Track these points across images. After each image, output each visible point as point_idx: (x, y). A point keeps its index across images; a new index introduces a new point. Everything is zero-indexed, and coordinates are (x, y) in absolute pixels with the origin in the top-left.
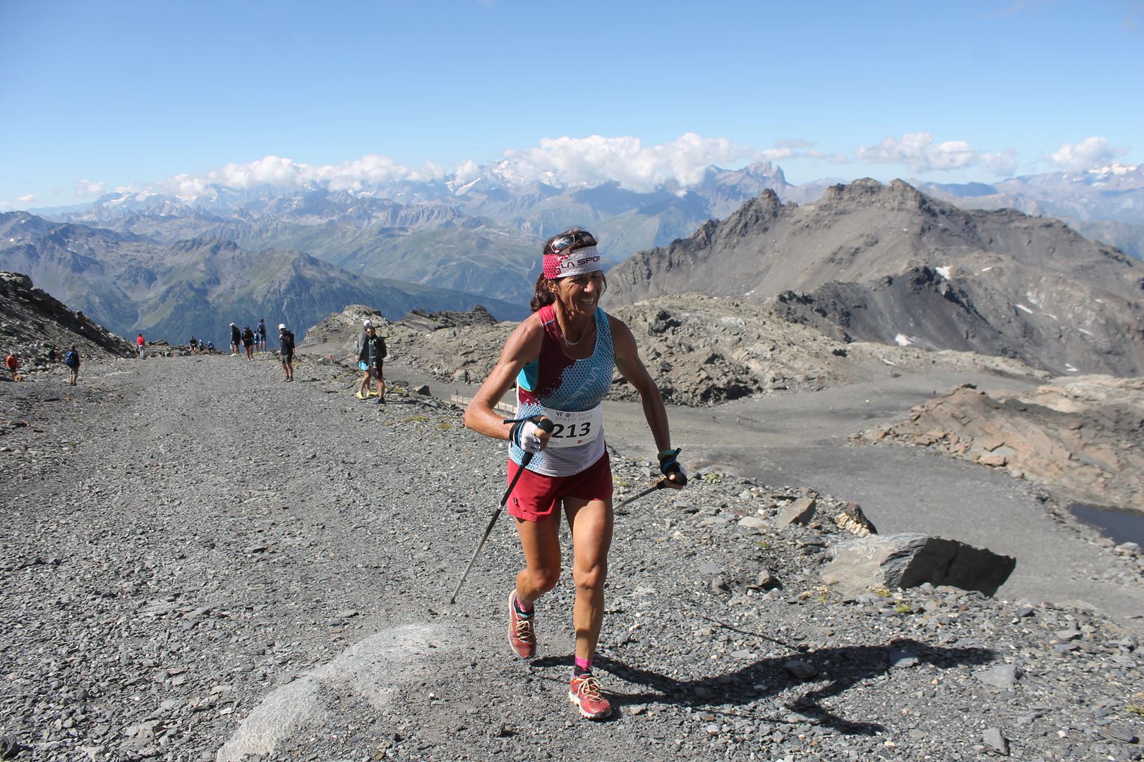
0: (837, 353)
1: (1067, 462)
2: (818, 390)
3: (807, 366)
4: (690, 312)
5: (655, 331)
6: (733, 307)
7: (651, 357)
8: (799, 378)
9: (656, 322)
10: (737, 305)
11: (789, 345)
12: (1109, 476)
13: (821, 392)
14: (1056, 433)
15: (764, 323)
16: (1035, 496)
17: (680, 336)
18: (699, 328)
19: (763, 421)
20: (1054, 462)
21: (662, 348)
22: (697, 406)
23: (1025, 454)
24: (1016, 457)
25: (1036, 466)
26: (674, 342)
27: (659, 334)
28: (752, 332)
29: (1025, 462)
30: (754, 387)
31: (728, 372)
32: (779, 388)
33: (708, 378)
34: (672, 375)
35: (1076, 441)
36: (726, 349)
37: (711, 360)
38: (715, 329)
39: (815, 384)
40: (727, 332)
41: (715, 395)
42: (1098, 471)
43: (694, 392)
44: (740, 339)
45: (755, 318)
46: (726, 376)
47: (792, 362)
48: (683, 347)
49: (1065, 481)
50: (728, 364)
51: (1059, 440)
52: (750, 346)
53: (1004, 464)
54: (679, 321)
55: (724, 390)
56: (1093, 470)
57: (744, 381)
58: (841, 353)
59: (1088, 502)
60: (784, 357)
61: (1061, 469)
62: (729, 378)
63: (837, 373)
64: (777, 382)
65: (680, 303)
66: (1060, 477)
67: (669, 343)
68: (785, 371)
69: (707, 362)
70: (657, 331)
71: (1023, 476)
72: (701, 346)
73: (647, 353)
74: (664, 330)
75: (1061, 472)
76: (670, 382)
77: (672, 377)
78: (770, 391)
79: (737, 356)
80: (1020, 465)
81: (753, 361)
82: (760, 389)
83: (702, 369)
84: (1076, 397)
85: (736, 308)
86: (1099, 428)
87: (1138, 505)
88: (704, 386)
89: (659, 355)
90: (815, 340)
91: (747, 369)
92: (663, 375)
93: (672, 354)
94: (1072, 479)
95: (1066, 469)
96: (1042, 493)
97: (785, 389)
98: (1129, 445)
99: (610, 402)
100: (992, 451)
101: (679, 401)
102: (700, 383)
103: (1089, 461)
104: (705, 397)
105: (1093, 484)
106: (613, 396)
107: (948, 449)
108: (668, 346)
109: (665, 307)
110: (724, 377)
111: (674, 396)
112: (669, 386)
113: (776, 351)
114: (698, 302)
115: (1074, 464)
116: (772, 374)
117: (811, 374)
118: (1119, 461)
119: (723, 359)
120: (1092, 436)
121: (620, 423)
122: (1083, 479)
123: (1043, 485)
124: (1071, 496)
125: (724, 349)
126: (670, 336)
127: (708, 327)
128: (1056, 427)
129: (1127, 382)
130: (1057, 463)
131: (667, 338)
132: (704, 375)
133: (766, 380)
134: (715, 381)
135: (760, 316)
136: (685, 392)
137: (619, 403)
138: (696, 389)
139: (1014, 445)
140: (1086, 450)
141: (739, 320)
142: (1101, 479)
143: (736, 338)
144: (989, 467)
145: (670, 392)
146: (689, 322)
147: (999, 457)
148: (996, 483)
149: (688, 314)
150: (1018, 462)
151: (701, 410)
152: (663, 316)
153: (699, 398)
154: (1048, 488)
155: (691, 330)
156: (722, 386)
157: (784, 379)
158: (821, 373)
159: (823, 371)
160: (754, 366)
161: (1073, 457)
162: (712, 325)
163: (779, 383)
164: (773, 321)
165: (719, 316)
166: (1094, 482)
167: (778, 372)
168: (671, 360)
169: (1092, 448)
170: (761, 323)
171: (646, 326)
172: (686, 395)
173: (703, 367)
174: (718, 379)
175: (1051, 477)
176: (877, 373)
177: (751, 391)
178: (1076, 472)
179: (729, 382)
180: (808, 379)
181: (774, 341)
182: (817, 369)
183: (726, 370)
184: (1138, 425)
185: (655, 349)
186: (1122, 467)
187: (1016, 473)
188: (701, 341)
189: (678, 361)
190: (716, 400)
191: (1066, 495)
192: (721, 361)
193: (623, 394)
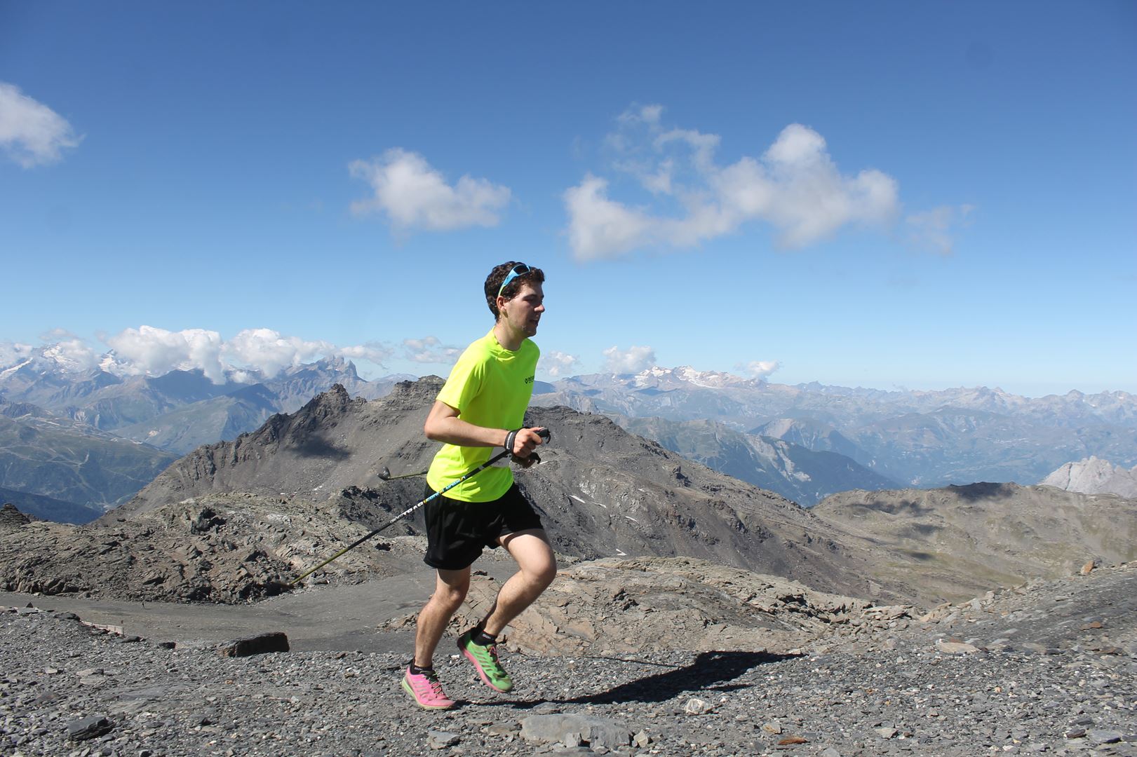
0: (379, 547)
1: (555, 635)
2: (358, 583)
3: (348, 560)
4: (235, 510)
5: (197, 530)
6: (280, 504)
7: (191, 556)
8: (340, 572)
9: (200, 519)
10: (285, 503)
11: (333, 540)
12: (586, 644)
13: (361, 585)
15: (311, 519)
17: (224, 535)
18: (243, 526)
19: (300, 616)
20: (544, 636)
21: (203, 547)
22: (236, 603)
23: (521, 631)
24: (513, 634)
25: (529, 641)
26: (216, 540)
27: (202, 533)
28: (297, 529)
29: (521, 639)
30: (296, 583)
31: (270, 568)
32: (319, 583)
33: (248, 575)
34: (211, 574)
35: (563, 617)
36: (270, 546)
37: (252, 558)
38: (260, 526)
39: (355, 578)
40: (272, 529)
41: (255, 592)
42: (579, 641)
43: (234, 590)
44: (285, 536)
45: (301, 515)
46: (267, 572)
48: (226, 545)
49: (553, 652)
50: (270, 560)
51: (549, 616)
52: (294, 542)
53: (505, 641)
54: (225, 519)
55: (264, 586)
56: (575, 641)
57: (285, 577)
58: (385, 547)
60: (327, 553)
61: (550, 642)
62: (269, 574)
63: (377, 566)
64: (318, 577)
65: (226, 501)
66: (549, 649)
67: (211, 541)
68: (326, 566)
69: (248, 560)
70: (200, 529)
71: (519, 651)
72: (245, 544)
73: (187, 552)
74: (208, 529)
75: (550, 645)
76: (209, 581)
77: (212, 576)
78: (310, 586)
79: (281, 552)
80: (516, 641)
81: (296, 557)
82: (302, 585)
83: (243, 566)
84: (582, 578)
85: (283, 505)
86: (582, 604)
88: (243, 584)
89: (199, 553)
90: (359, 535)
91: (289, 567)
92: (201, 574)
93: (213, 552)
94: (558, 650)
95: (554, 642)
97: (327, 583)
98: (604, 617)
99: (144, 603)
101: (217, 600)
102: (239, 581)
103: (572, 633)
104: (245, 594)
105: (575, 653)
106: (147, 597)
107: (458, 631)
108: (210, 545)
109: (210, 505)
110: (264, 574)
111: (212, 595)
112: (207, 584)
113: (320, 547)
114: (245, 500)
115: (560, 637)
117: (351, 568)
118: (595, 631)
119: (266, 556)
120: (576, 611)
122: (567, 649)
125: (268, 546)
126: (214, 535)
127: (253, 524)
129: (623, 563)
132: (244, 572)
134: (255, 578)
135: (306, 513)
136: (224, 590)
137: (153, 605)
138: (236, 587)
140: (570, 623)
141: (285, 517)
142: (581, 648)
143: (281, 535)
145: (209, 590)
146: (234, 520)
149: (233, 512)
150: (515, 638)
151: (239, 608)
152: (208, 513)
153: (238, 595)
155: (235, 527)
156: (262, 583)
157: (325, 574)
158: (362, 567)
159: (363, 565)
160: (297, 562)
161: (560, 631)
162: (257, 523)
163: (320, 578)
164: (320, 518)
165: (265, 514)
166: (576, 651)
168: (211, 559)
169: (575, 622)
170: (308, 519)
171: (189, 524)
172: (224, 593)
173: (244, 564)
174: (258, 576)
175: (542, 650)
176: (418, 565)
178: (562, 643)
179: (269, 579)
180: (348, 573)
181: (318, 537)
182: (358, 563)
183: (268, 567)
184: (612, 599)
185: (196, 548)
186: (598, 636)
187: (513, 649)
188: (246, 538)
189: (219, 559)
190: (256, 597)
192: (263, 558)
193: (157, 594)
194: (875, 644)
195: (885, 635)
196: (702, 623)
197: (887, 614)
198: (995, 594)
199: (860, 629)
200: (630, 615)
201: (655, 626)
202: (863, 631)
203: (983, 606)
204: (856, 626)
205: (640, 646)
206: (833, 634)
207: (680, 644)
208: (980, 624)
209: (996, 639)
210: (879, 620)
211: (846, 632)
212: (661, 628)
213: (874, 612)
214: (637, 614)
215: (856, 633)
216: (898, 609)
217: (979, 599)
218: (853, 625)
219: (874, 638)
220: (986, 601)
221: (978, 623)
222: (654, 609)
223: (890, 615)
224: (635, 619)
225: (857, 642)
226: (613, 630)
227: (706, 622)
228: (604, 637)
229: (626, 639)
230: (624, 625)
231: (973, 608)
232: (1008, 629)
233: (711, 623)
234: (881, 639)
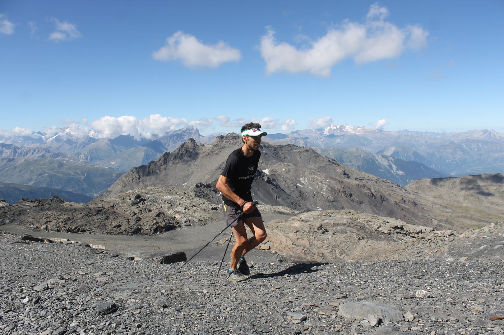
0: (213, 209)
1: (292, 246)
2: (204, 225)
3: (200, 215)
4: (150, 195)
5: (134, 204)
6: (169, 192)
7: (132, 215)
8: (196, 220)
9: (135, 199)
10: (171, 191)
11: (192, 207)
12: (305, 249)
13: (205, 225)
14: (288, 235)
15: (182, 198)
16: (278, 260)
17: (145, 205)
18: (154, 201)
19: (180, 239)
21: (137, 211)
22: (152, 235)
23: (277, 244)
24: (273, 245)
25: (281, 248)
26: (142, 208)
27: (136, 205)
28: (177, 202)
29: (277, 247)
30: (177, 225)
31: (166, 220)
32: (187, 225)
33: (157, 223)
34: (141, 222)
35: (295, 237)
36: (166, 210)
37: (158, 215)
39: (203, 222)
40: (166, 203)
41: (160, 230)
42: (302, 248)
43: (151, 229)
44: (172, 205)
45: (178, 196)
46: (165, 221)
47: (193, 214)
48: (146, 210)
49: (291, 253)
50: (166, 216)
51: (289, 237)
52: (176, 208)
53: (270, 249)
54: (145, 199)
55: (164, 227)
56: (301, 248)
57: (173, 223)
58: (215, 209)
59: (299, 260)
60: (190, 212)
61: (290, 249)
62: (166, 222)
63: (212, 217)
64: (187, 223)
65: (146, 191)
66: (289, 252)
67: (140, 208)
68: (190, 218)
69: (156, 216)
70: (135, 204)
71: (276, 253)
72: (155, 209)
73: (130, 213)
74: (138, 203)
75: (290, 250)
76: (140, 226)
78: (184, 227)
79: (170, 212)
80: (275, 248)
81: (177, 214)
82: (180, 226)
83: (154, 219)
84: (303, 220)
85: (170, 192)
86: (303, 232)
87: (316, 259)
88: (155, 226)
89: (135, 214)
90: (204, 204)
91: (174, 218)
92: (137, 223)
93: (141, 213)
94: (293, 252)
95: (291, 249)
96: (282, 258)
97: (191, 225)
98: (313, 237)
99: (113, 236)
100: (265, 244)
101: (144, 233)
102: (153, 225)
103: (299, 245)
104: (156, 231)
105: (301, 253)
106: (114, 233)
108: (140, 210)
109: (139, 193)
110: (163, 222)
111: (142, 232)
112: (140, 227)
113: (187, 210)
114: (154, 190)
115: (294, 246)
116: (185, 219)
117: (201, 218)
118: (310, 243)
119: (164, 214)
120: (301, 235)
121: (116, 245)
122: (297, 252)
123: (283, 255)
124: (293, 259)
125: (165, 210)
126: (141, 206)
127: (158, 201)
128: (288, 233)
129: (321, 213)
130: (288, 246)
131: (139, 206)
132: (155, 221)
133: (182, 222)
134: (160, 224)
135: (180, 195)
136: (147, 229)
137: (117, 236)
139: (273, 241)
140: (298, 240)
141: (171, 197)
142: (304, 251)
143: (170, 205)
144: (264, 250)
145: (140, 230)
146: (149, 199)
147: (267, 246)
148: (264, 256)
149: (149, 196)
150: (274, 247)
151: (154, 237)
152: (138, 197)
153: (153, 231)
154: (285, 256)
155: (150, 202)
156: (163, 226)
157: (190, 221)
158: (206, 218)
159: (206, 217)
160: (177, 216)
161: (294, 244)
162: (160, 200)
163: (188, 223)
164: (186, 197)
165: (163, 196)
166: (301, 252)
167: (187, 218)
168: (141, 216)
169: (301, 240)
170: (181, 197)
171: (130, 202)
172: (147, 230)
173: (155, 218)
174: (161, 223)
175: (286, 252)
177: (176, 227)
178: (295, 249)
179: (166, 224)
180: (200, 221)
181: (186, 205)
182: (204, 216)
183: (165, 219)
184: (317, 229)
185: (134, 212)
186: (311, 246)
187: (274, 252)
188: (155, 207)
189: (144, 216)
190: (161, 232)
191: (291, 258)
192: (163, 215)
193: (119, 232)
194: (439, 247)
195: (443, 243)
196: (357, 239)
197: (444, 234)
198: (495, 224)
199: (431, 241)
200: (324, 236)
201: (336, 241)
202: (433, 242)
203: (489, 230)
204: (430, 240)
205: (330, 250)
206: (419, 243)
207: (348, 249)
208: (489, 238)
209: (497, 245)
210: (440, 237)
211: (425, 243)
212: (339, 242)
213: (437, 233)
214: (328, 236)
215: (430, 243)
216: (449, 232)
217: (488, 227)
218: (428, 239)
219: (438, 245)
220: (491, 228)
221: (488, 238)
222: (335, 233)
223: (445, 235)
224: (327, 238)
225: (430, 247)
226: (318, 243)
227: (359, 239)
228: (314, 246)
229: (324, 247)
230: (323, 241)
231: (485, 231)
232: (502, 240)
233: (361, 239)
234: (441, 245)
